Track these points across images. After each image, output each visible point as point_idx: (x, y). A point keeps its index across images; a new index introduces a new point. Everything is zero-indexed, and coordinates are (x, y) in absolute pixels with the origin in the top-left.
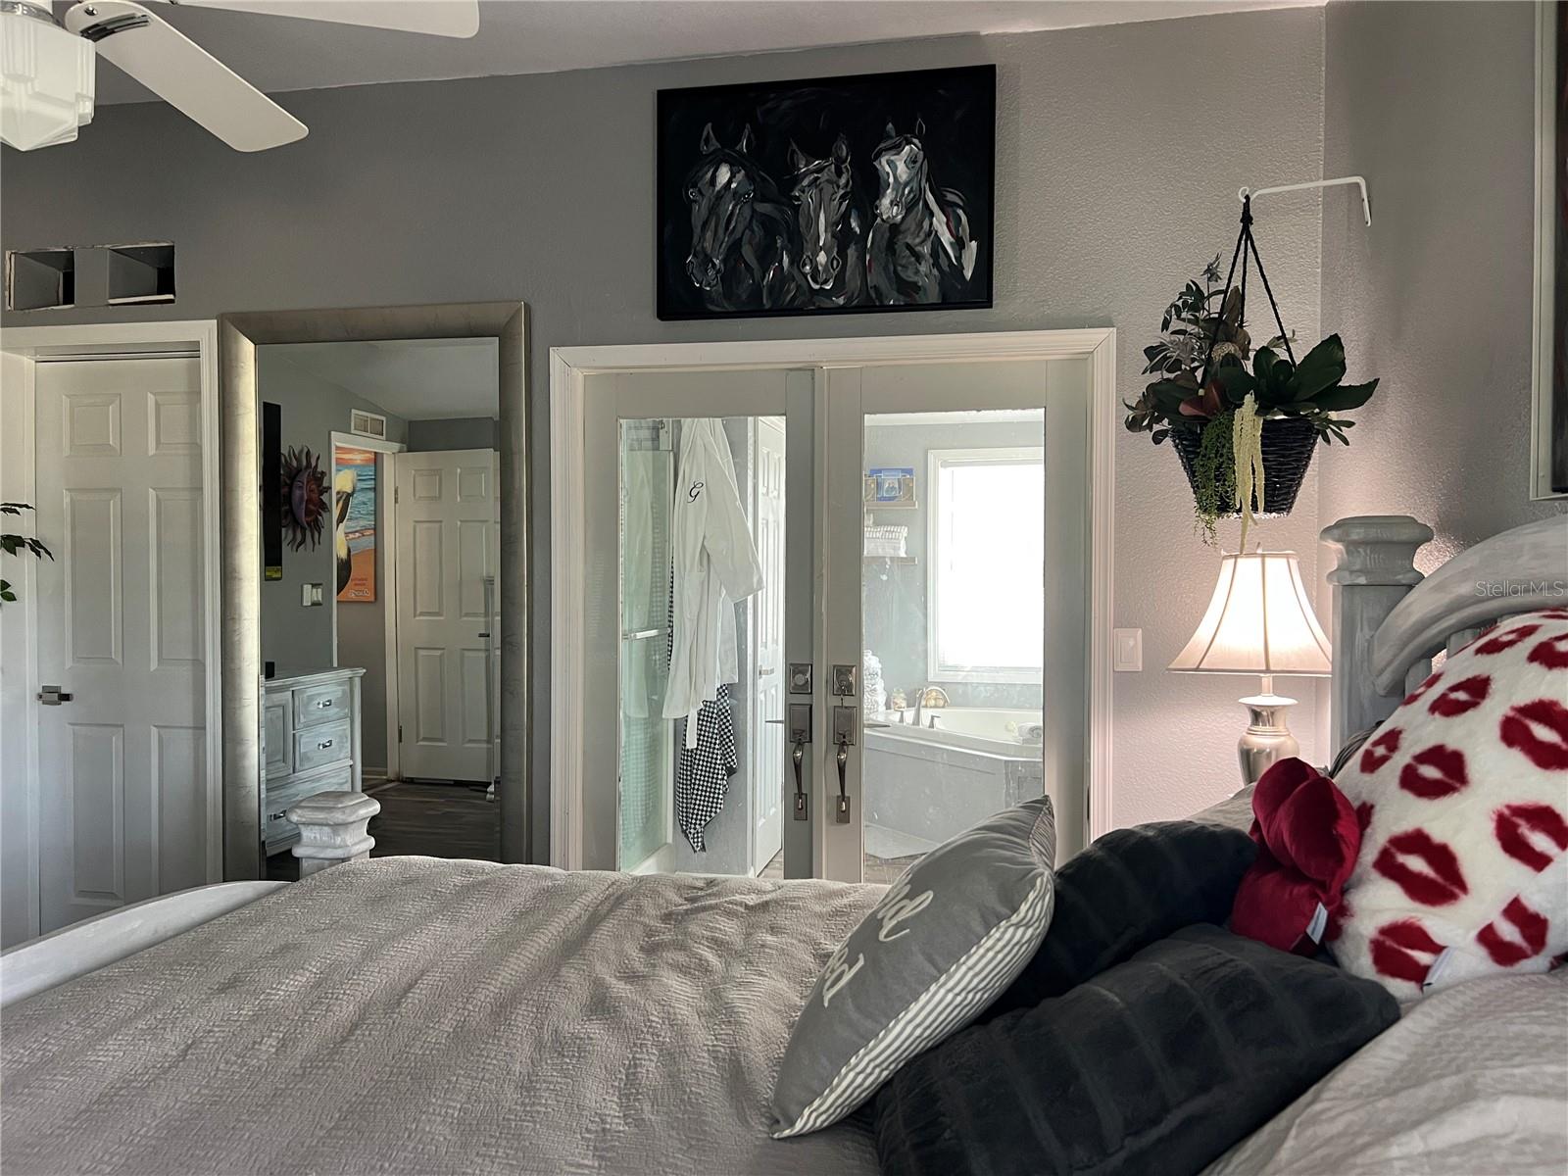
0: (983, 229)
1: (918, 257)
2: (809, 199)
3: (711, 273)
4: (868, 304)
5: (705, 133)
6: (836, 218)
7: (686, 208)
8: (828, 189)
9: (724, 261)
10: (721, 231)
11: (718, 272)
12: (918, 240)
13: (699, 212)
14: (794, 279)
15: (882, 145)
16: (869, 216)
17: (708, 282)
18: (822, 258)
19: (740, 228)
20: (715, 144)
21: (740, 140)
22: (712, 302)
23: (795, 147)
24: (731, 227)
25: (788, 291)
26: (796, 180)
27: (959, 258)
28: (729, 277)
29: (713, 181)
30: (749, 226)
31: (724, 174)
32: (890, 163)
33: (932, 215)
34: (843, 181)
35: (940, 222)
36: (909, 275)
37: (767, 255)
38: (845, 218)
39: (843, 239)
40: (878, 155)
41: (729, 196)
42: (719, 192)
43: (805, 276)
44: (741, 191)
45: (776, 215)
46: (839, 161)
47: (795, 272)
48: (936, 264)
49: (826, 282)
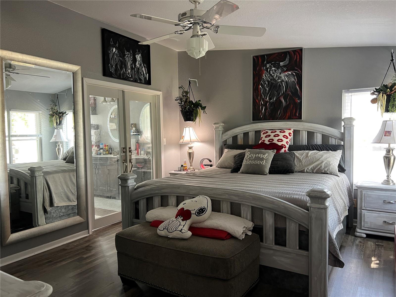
0: (149, 72)
1: (142, 75)
2: (127, 59)
3: (113, 69)
4: (135, 81)
5: (111, 41)
6: (131, 64)
7: (108, 54)
8: (130, 58)
9: (115, 67)
10: (114, 61)
11: (114, 69)
12: (141, 72)
13: (111, 56)
14: (125, 74)
15: (136, 53)
16: (135, 65)
17: (112, 70)
18: (129, 71)
19: (117, 61)
20: (113, 43)
21: (116, 44)
22: (113, 75)
23: (125, 48)
24: (116, 61)
25: (125, 76)
26: (125, 55)
27: (146, 76)
28: (116, 70)
29: (113, 50)
30: (118, 61)
31: (114, 50)
32: (137, 56)
33: (143, 68)
34: (131, 58)
35: (144, 69)
36: (140, 77)
37: (121, 68)
38: (132, 64)
39: (132, 68)
40: (136, 55)
41: (115, 55)
42: (114, 53)
43: (127, 73)
44: (117, 54)
45: (122, 60)
46: (131, 54)
47: (126, 72)
48: (144, 76)
49: (130, 75)
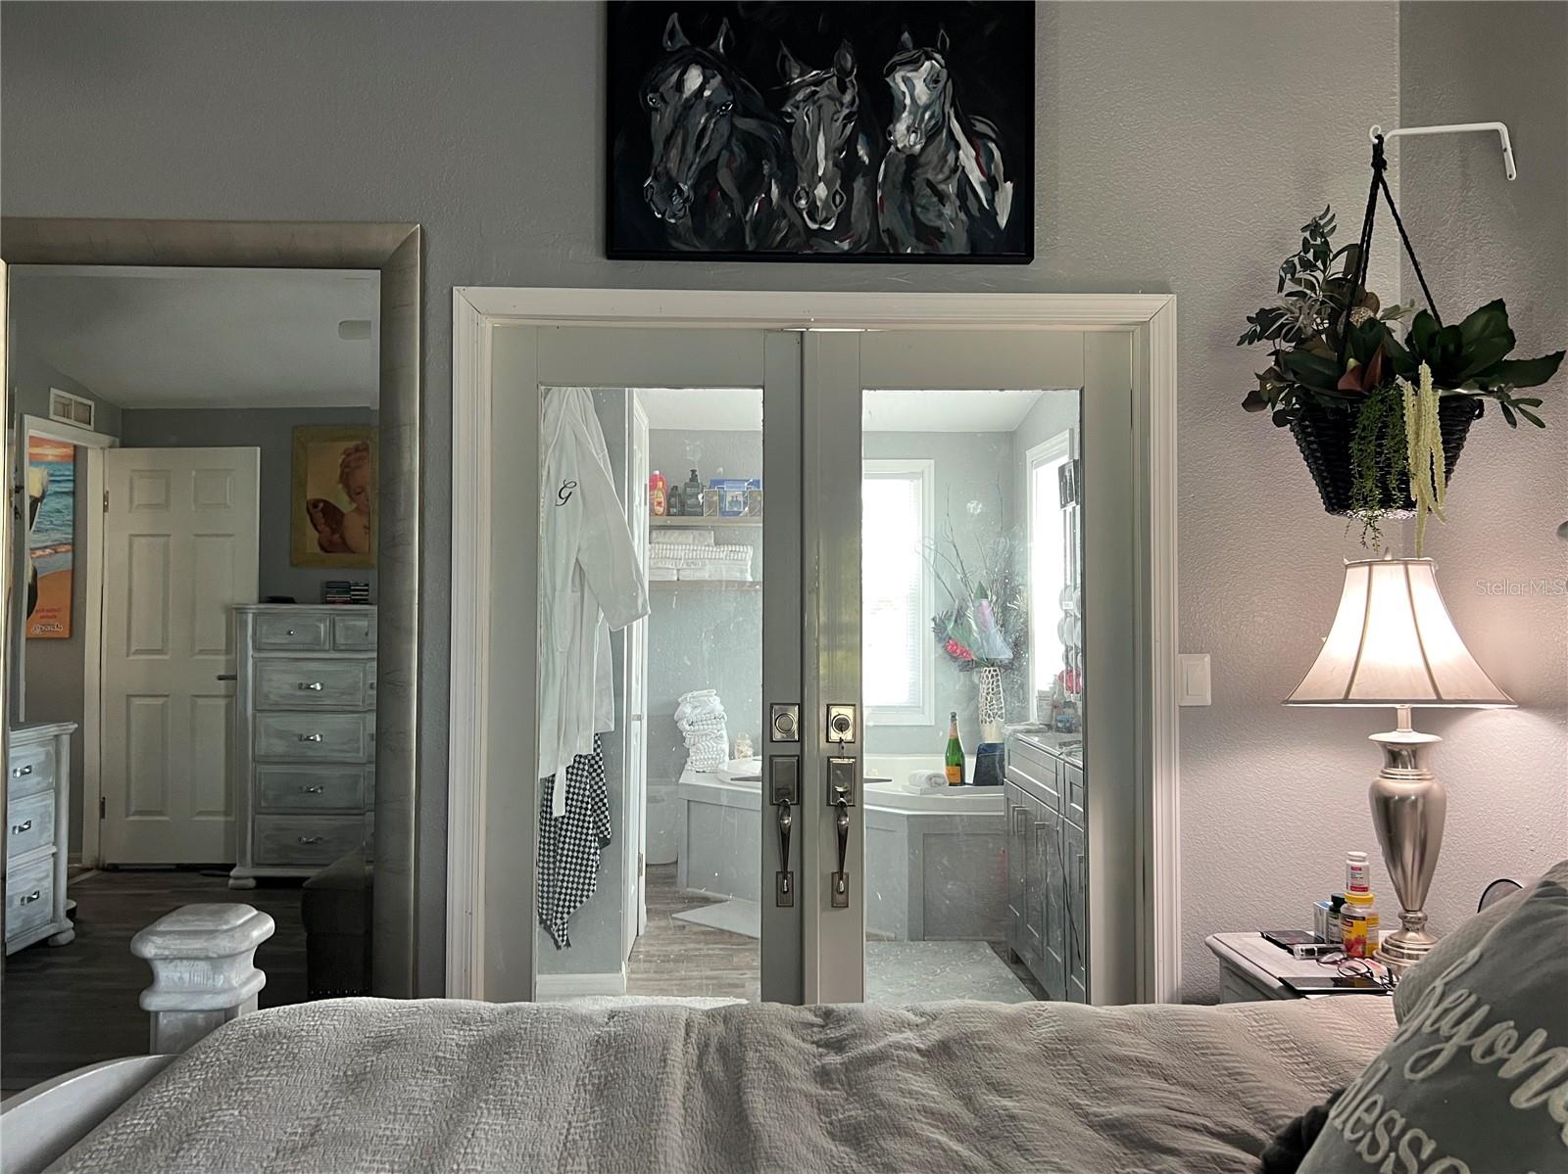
0: (1021, 167)
1: (942, 197)
2: (805, 117)
3: (677, 201)
4: (879, 251)
5: (669, 26)
6: (839, 143)
7: (645, 116)
8: (829, 107)
9: (694, 187)
10: (690, 150)
11: (686, 200)
12: (941, 177)
13: (661, 122)
14: (785, 216)
15: (896, 58)
16: (881, 144)
17: (673, 212)
18: (821, 191)
19: (715, 148)
20: (682, 40)
21: (715, 38)
22: (678, 238)
23: (785, 50)
24: (704, 146)
25: (778, 231)
26: (788, 93)
27: (991, 201)
28: (702, 206)
29: (680, 86)
30: (727, 146)
31: (694, 79)
32: (906, 80)
33: (958, 147)
34: (847, 98)
35: (967, 155)
36: (930, 219)
37: (750, 183)
38: (850, 144)
39: (847, 169)
40: (892, 70)
41: (700, 106)
42: (687, 100)
43: (799, 212)
44: (717, 102)
45: (762, 133)
46: (843, 74)
47: (789, 210)
48: (964, 207)
49: (826, 221)
